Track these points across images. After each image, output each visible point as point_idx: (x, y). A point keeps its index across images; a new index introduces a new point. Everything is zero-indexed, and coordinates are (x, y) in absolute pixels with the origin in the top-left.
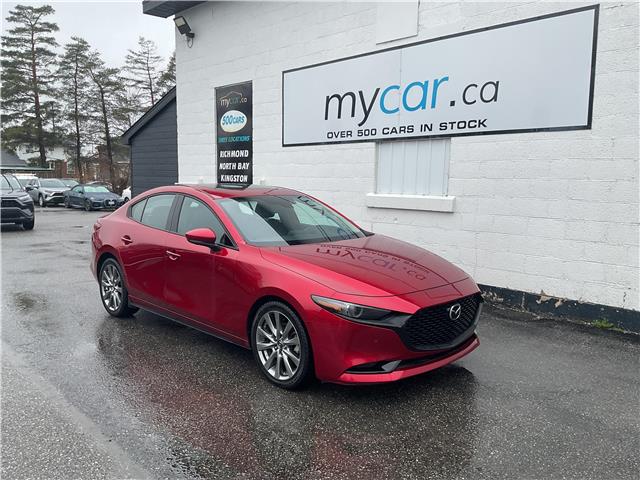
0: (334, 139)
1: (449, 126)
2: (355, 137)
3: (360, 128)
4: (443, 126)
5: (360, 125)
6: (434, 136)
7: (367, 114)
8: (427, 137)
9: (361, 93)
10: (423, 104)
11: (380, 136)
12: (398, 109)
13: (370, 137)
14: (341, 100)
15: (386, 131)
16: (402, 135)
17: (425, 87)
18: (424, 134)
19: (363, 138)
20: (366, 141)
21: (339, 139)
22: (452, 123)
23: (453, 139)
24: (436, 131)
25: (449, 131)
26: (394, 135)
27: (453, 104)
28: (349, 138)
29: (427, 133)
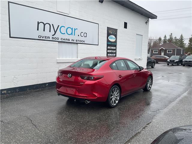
0: (42, 38)
1: (78, 41)
2: (51, 39)
3: (53, 37)
4: (76, 41)
5: (53, 35)
6: (75, 43)
7: (55, 32)
8: (73, 43)
9: (53, 25)
10: (72, 34)
11: (60, 40)
12: (65, 34)
13: (57, 40)
14: (44, 25)
15: (62, 39)
16: (66, 41)
17: (72, 29)
18: (72, 42)
19: (54, 40)
20: (55, 41)
21: (44, 39)
22: (79, 40)
23: (78, 44)
24: (75, 42)
25: (78, 42)
26: (64, 41)
27: (79, 36)
28: (48, 39)
29: (73, 42)
